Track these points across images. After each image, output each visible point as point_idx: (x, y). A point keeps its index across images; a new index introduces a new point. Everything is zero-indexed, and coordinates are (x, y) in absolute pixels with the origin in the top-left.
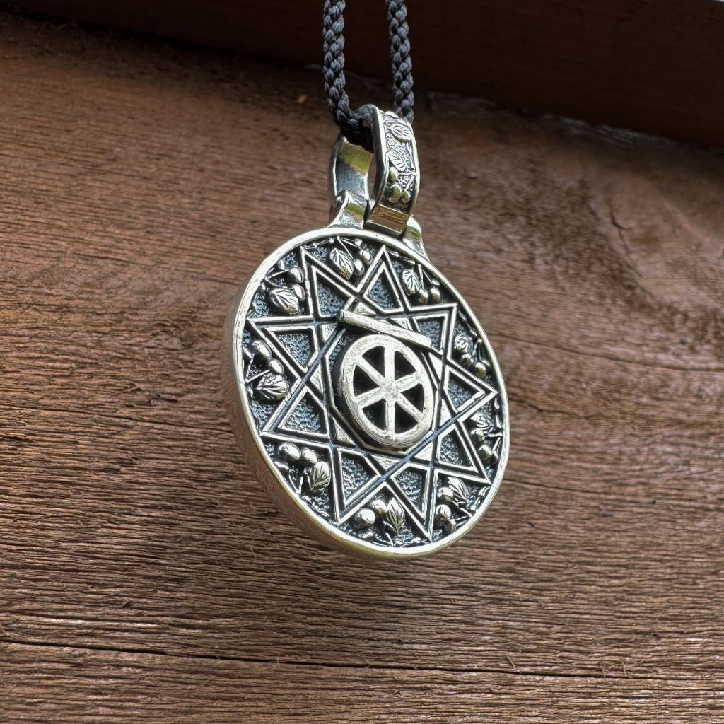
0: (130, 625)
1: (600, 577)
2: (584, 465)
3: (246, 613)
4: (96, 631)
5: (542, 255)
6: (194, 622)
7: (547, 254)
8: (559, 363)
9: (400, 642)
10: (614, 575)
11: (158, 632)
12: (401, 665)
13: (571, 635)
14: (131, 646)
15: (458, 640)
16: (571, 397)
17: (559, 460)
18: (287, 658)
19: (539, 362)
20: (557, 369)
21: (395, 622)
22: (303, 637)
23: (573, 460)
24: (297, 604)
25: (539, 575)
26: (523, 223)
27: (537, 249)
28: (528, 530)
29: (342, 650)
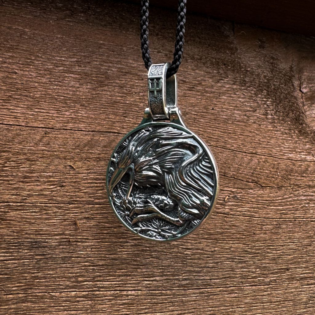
0: (130, 282)
1: (274, 251)
3: (165, 275)
4: (121, 285)
5: (271, 110)
6: (149, 279)
8: (271, 164)
9: (210, 280)
10: (278, 249)
11: (139, 283)
12: (211, 287)
13: (262, 272)
14: (131, 289)
15: (228, 277)
16: (273, 179)
17: (266, 206)
18: (177, 288)
19: (264, 164)
20: (270, 167)
21: (209, 273)
22: (182, 281)
23: (271, 206)
25: (255, 252)
26: (265, 94)
27: (269, 108)
28: (253, 236)
29: (193, 284)
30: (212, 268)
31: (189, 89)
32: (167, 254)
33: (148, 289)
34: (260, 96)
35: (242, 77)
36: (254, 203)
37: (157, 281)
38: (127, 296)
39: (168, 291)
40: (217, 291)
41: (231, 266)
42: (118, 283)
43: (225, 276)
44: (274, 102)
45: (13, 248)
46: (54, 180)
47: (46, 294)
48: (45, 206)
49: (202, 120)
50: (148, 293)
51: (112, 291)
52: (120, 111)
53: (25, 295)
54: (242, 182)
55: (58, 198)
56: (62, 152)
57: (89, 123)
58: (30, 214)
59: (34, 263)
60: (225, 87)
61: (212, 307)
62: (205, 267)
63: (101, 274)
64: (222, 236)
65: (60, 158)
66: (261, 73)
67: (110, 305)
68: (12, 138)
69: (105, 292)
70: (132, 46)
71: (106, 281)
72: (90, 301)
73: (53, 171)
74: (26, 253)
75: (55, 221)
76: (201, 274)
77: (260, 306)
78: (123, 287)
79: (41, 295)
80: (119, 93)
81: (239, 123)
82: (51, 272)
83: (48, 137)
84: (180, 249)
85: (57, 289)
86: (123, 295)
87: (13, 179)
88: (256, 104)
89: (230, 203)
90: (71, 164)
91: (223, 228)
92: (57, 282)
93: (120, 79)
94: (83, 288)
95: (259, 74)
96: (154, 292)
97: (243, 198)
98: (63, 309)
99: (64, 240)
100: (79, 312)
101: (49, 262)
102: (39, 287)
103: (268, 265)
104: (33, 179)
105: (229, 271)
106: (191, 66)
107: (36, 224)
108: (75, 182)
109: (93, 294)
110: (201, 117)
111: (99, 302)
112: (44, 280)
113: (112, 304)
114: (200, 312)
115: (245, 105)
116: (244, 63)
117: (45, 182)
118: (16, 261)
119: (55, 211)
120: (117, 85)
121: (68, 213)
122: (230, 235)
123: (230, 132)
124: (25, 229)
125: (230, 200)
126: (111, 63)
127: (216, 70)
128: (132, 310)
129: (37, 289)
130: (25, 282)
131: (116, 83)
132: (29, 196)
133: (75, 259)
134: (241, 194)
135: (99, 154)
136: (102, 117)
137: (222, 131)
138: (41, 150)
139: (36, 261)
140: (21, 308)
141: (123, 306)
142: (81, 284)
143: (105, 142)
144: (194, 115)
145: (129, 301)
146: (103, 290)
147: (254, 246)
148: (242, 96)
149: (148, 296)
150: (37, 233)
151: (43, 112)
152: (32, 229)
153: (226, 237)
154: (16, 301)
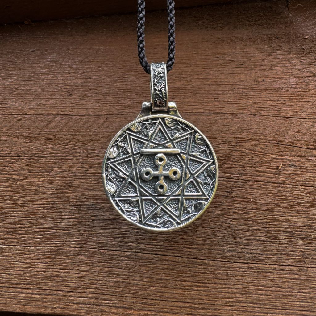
0: (171, 248)
3: (207, 244)
4: (162, 250)
6: (191, 246)
9: (262, 254)
11: (179, 250)
14: (172, 254)
21: (260, 247)
24: (225, 240)
30: (264, 241)
31: (237, 66)
32: (210, 222)
33: (189, 256)
35: (299, 45)
37: (199, 250)
39: (211, 261)
40: (270, 268)
41: (289, 241)
42: (159, 247)
43: (280, 252)
47: (96, 250)
49: (251, 93)
50: (188, 261)
51: (153, 254)
53: (80, 249)
59: (89, 222)
62: (255, 240)
63: (144, 237)
64: (276, 207)
67: (151, 268)
68: (83, 125)
69: (147, 255)
71: (148, 244)
72: (132, 261)
78: (164, 252)
79: (92, 251)
81: (295, 90)
82: (102, 232)
83: (108, 121)
84: (225, 218)
85: (105, 247)
86: (163, 259)
87: (80, 155)
89: (286, 172)
92: (106, 241)
94: (127, 249)
97: (303, 167)
98: (109, 266)
100: (122, 270)
101: (101, 222)
102: (92, 244)
105: (286, 247)
107: (94, 190)
109: (135, 255)
111: (140, 263)
112: (95, 238)
118: (76, 220)
122: (286, 206)
124: (85, 194)
125: (286, 169)
128: (172, 276)
129: (90, 245)
130: (81, 238)
132: (90, 168)
134: (299, 163)
137: (275, 100)
138: (102, 132)
139: (91, 220)
140: (76, 260)
141: (163, 271)
142: (126, 244)
144: (243, 88)
145: (169, 266)
149: (189, 264)
150: (94, 198)
151: (107, 104)
152: (91, 195)
153: (281, 209)
154: (73, 253)
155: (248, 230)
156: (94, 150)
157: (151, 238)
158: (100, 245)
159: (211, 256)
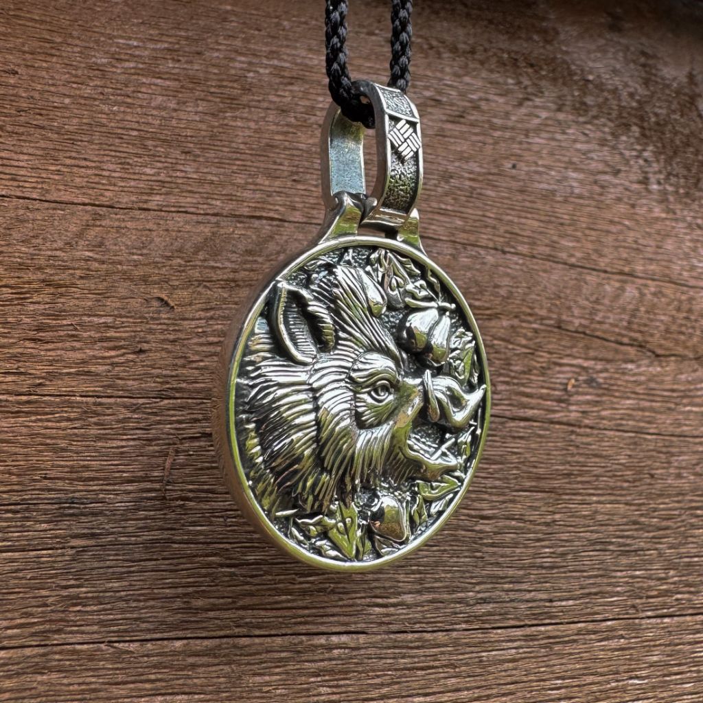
0: (334, 610)
2: (695, 409)
3: (427, 588)
4: (309, 619)
5: (655, 173)
6: (386, 600)
7: (660, 172)
8: (673, 300)
9: (551, 601)
11: (357, 613)
12: (553, 621)
13: (684, 578)
15: (596, 594)
16: (683, 337)
17: (672, 406)
18: (464, 626)
19: (656, 300)
20: (670, 308)
21: (546, 582)
22: (474, 605)
23: (685, 405)
24: (468, 575)
25: (658, 525)
26: (637, 135)
27: (650, 166)
28: (648, 481)
29: (506, 614)
30: (552, 568)
31: (450, 119)
33: (384, 628)
34: (624, 138)
35: (576, 94)
36: (642, 397)
37: (409, 606)
38: (330, 648)
39: (440, 633)
40: (570, 632)
41: (602, 562)
42: (301, 612)
43: (587, 591)
44: (661, 153)
45: (8, 518)
46: (118, 335)
47: (102, 646)
48: (95, 404)
49: (489, 193)
50: (384, 641)
51: (286, 635)
52: (281, 167)
53: (41, 650)
54: (606, 344)
55: (130, 383)
56: (136, 264)
57: (205, 195)
58: (54, 424)
59: (67, 558)
60: (538, 117)
61: (563, 678)
62: (532, 566)
63: (253, 588)
64: (569, 483)
65: (132, 280)
66: (620, 87)
67: (284, 677)
68: (5, 228)
69: (269, 640)
70: (303, 20)
71: (268, 607)
72: (225, 664)
73: (116, 313)
74: (45, 530)
75: (124, 443)
76: (524, 586)
77: (690, 671)
78: (317, 624)
79: (88, 650)
80: (277, 124)
81: (581, 201)
82: (116, 585)
83: (100, 226)
85: (133, 631)
86: (316, 646)
87: (9, 333)
88: (618, 158)
89: (580, 398)
90: (163, 296)
91: (569, 463)
92: (131, 612)
93: (279, 93)
95: (617, 89)
96: (401, 636)
97: (613, 385)
98: (151, 690)
99: (150, 495)
100: (196, 696)
101: (109, 555)
102: (83, 628)
103: (696, 559)
104: (62, 333)
105: (596, 576)
106: (452, 66)
107: (71, 451)
108: (174, 341)
109: (235, 646)
110: (488, 184)
111: (252, 667)
112: (95, 608)
113: (287, 673)
114: (532, 691)
115: (592, 159)
116: (578, 63)
117: (94, 341)
118: (17, 554)
119: (121, 417)
120: (272, 106)
121: (159, 423)
123: (562, 221)
124: (42, 466)
125: (580, 390)
126: (255, 55)
127: (513, 78)
128: (343, 689)
129: (77, 632)
130: (42, 612)
131: (271, 102)
132: (51, 376)
133: (182, 545)
134: (604, 375)
135: (235, 271)
136: (239, 181)
137: (543, 218)
138: (81, 259)
139: (74, 551)
140: (31, 689)
141: (319, 679)
142: (199, 616)
143: (249, 241)
144: (470, 179)
145: (334, 662)
146: (262, 633)
147: (655, 510)
148: (582, 138)
149: (385, 648)
150: (74, 476)
151: (87, 167)
152: (62, 466)
153: (580, 486)
154: (16, 667)
155: (516, 545)
156: (56, 317)
157: (274, 589)
158: (115, 628)
159: (438, 619)
